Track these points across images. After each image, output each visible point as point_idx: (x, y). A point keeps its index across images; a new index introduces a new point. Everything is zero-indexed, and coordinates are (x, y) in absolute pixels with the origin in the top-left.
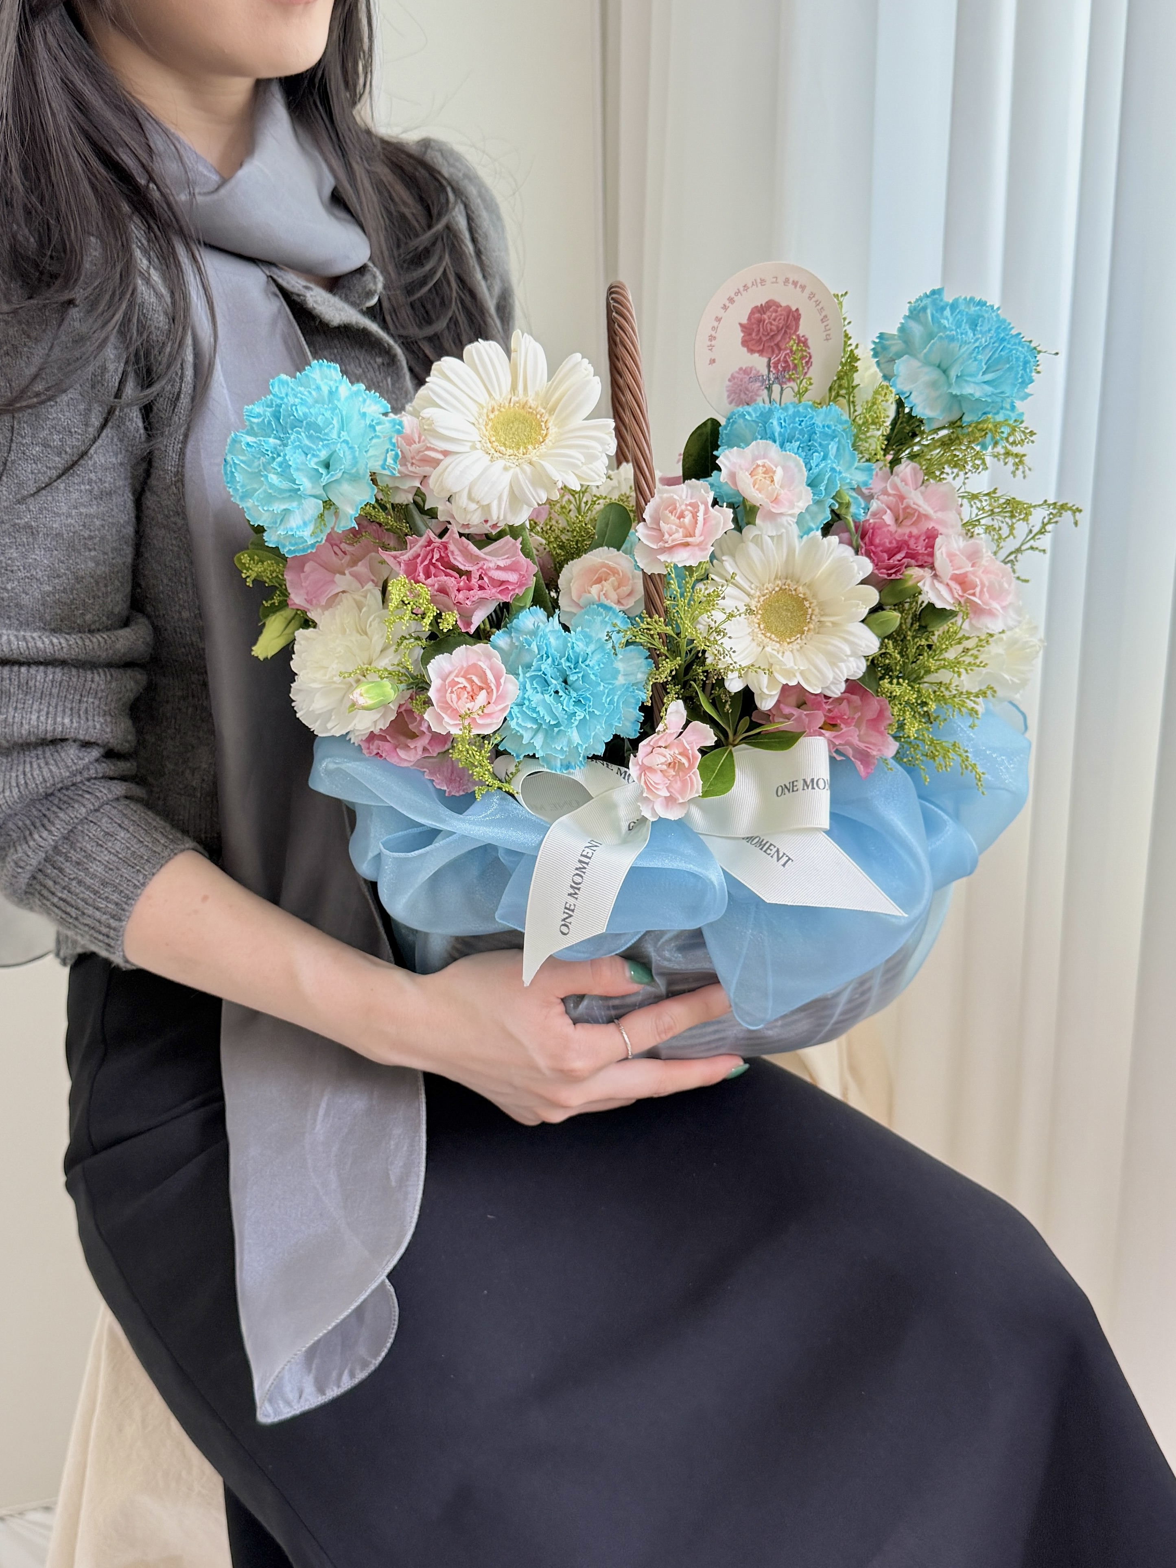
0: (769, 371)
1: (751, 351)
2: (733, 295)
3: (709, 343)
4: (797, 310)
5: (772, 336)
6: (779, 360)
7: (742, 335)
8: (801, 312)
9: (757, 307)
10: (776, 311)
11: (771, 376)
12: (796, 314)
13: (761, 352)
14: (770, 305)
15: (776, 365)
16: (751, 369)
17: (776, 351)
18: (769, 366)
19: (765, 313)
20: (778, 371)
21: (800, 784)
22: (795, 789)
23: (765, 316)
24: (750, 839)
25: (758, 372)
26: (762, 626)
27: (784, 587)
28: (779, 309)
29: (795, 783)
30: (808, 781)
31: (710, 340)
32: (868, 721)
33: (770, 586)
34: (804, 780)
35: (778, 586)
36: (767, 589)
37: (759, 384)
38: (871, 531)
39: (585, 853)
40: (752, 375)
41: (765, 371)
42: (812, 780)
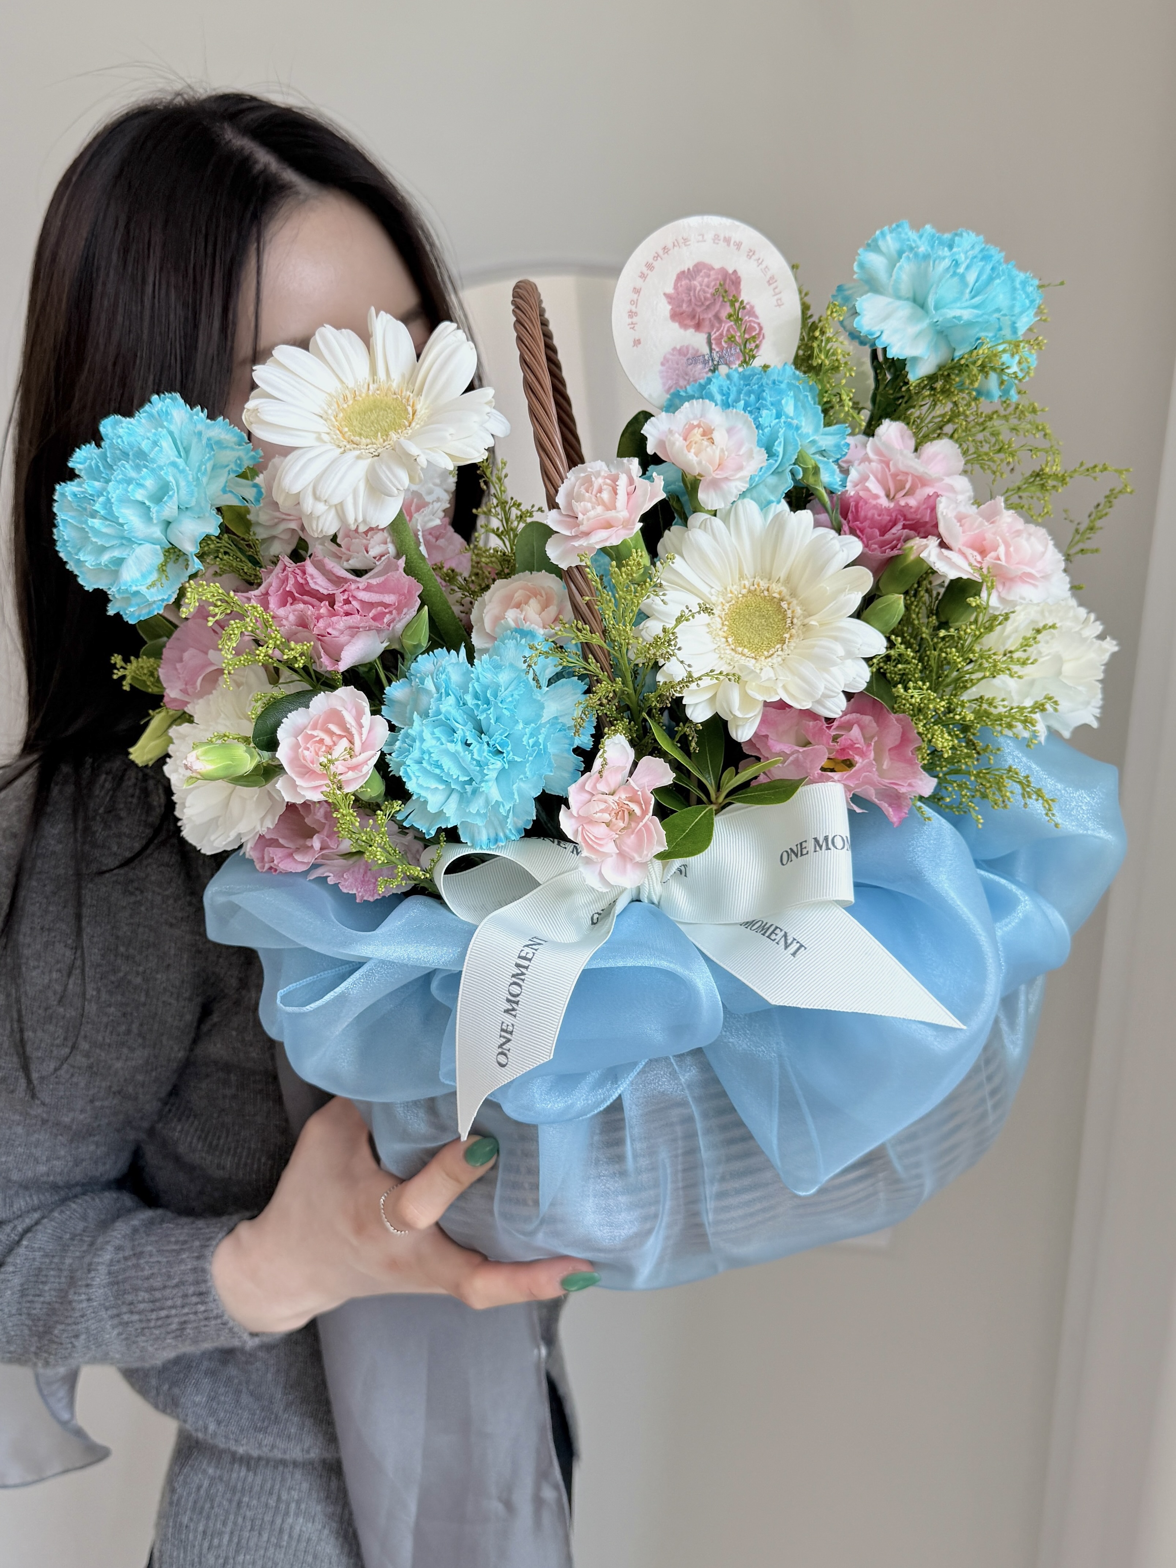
0: (711, 349)
1: (685, 326)
2: (651, 261)
3: (630, 321)
4: (735, 272)
5: (708, 307)
6: (721, 334)
7: (669, 307)
8: (740, 273)
9: (683, 272)
10: (709, 276)
11: (714, 354)
12: (733, 277)
13: (698, 326)
14: (699, 268)
15: (719, 344)
16: (687, 348)
17: (717, 325)
18: (710, 343)
19: (694, 279)
20: (722, 349)
21: (810, 845)
22: (804, 852)
23: (696, 283)
24: (749, 924)
25: (697, 351)
26: (730, 640)
27: (752, 588)
28: (712, 273)
29: (804, 845)
30: (821, 840)
31: (631, 316)
32: (890, 750)
33: (735, 588)
34: (815, 839)
35: (745, 587)
36: (731, 592)
37: (700, 366)
38: (853, 504)
39: (523, 954)
40: (689, 356)
41: (706, 350)
42: (826, 839)
